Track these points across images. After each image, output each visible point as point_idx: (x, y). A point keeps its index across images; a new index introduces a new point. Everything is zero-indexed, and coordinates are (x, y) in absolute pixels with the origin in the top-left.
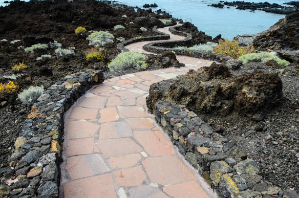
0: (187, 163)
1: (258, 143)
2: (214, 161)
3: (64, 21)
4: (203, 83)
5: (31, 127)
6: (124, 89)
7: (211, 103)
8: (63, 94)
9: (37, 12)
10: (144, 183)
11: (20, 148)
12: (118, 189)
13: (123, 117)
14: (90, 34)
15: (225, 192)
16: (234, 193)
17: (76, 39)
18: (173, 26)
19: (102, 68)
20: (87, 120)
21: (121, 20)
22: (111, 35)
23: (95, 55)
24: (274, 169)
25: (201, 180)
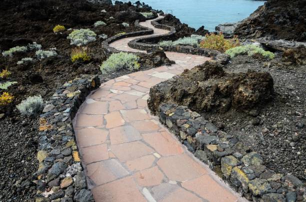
0: (198, 160)
1: (257, 136)
2: (224, 156)
3: (39, 20)
4: (201, 84)
5: (46, 139)
6: (122, 92)
7: (210, 102)
8: (67, 104)
9: (9, 10)
10: (163, 181)
11: (43, 161)
12: (142, 190)
13: (128, 121)
14: (70, 32)
15: (236, 182)
16: (245, 183)
17: (56, 38)
18: (155, 20)
19: (93, 70)
20: (95, 127)
21: (101, 16)
22: (93, 32)
23: (81, 56)
24: (273, 158)
25: (213, 173)
